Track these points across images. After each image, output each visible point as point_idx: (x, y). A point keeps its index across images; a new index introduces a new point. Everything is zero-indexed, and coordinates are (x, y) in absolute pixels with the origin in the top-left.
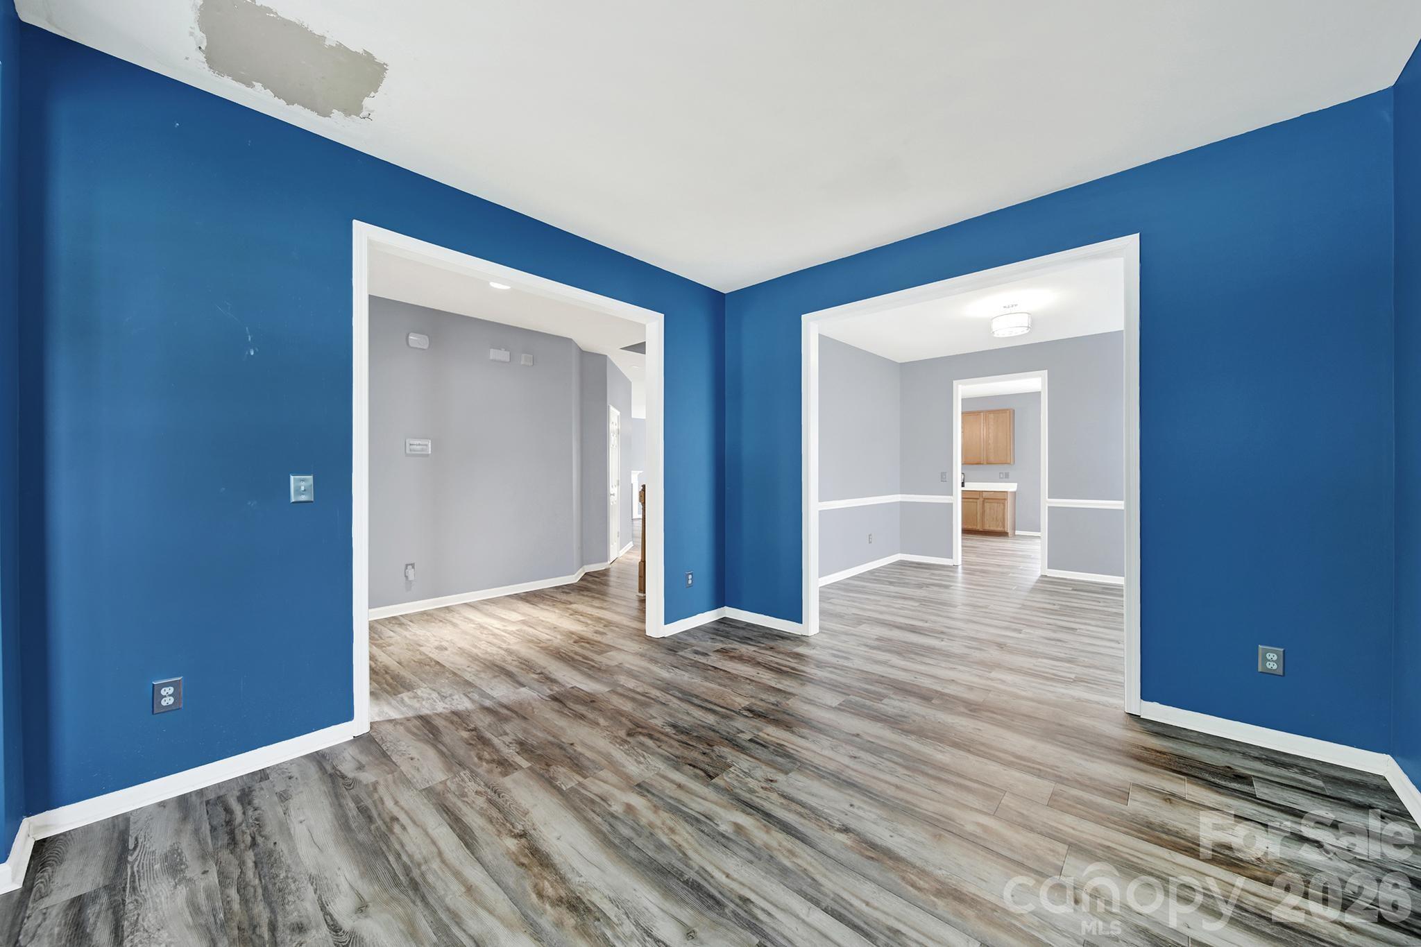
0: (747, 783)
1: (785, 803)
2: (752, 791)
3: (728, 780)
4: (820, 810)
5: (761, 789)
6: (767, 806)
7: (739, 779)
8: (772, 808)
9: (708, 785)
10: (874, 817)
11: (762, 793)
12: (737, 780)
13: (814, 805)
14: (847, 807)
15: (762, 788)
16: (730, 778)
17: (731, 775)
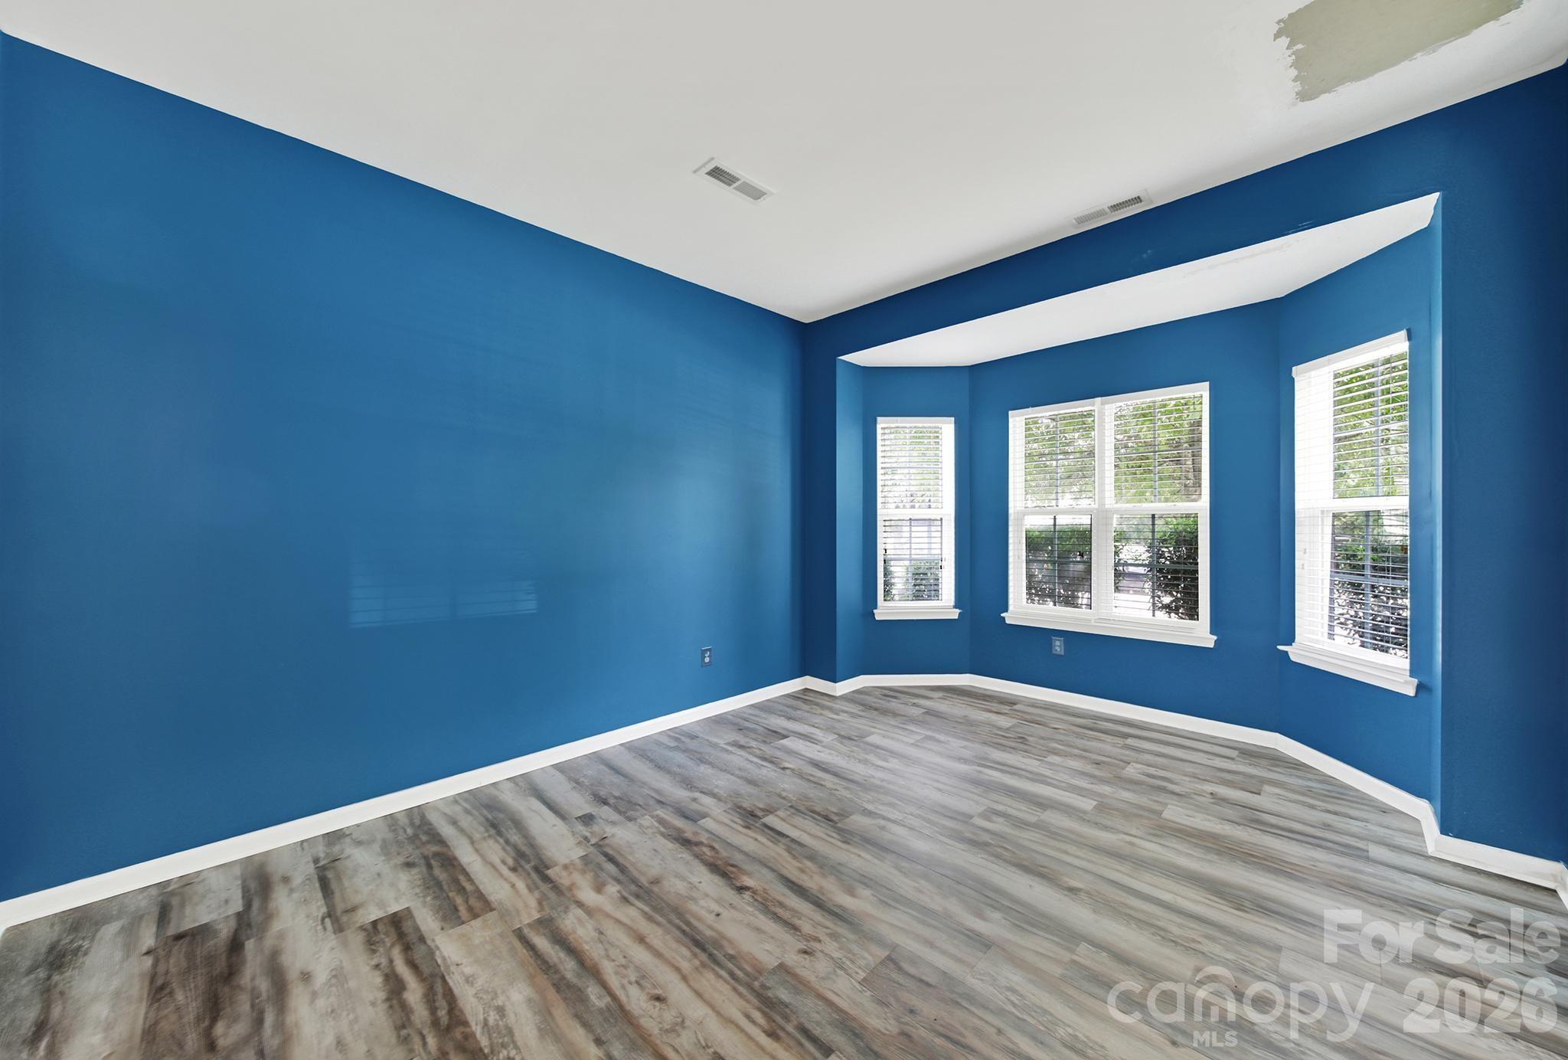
0: (840, 949)
1: (796, 919)
2: (834, 936)
3: (866, 955)
4: (759, 910)
5: (821, 938)
6: (818, 916)
7: (849, 955)
8: (812, 913)
9: (894, 947)
10: (702, 903)
11: (821, 933)
12: (854, 955)
13: (761, 917)
14: (725, 913)
15: (820, 941)
16: (865, 958)
17: (862, 963)
